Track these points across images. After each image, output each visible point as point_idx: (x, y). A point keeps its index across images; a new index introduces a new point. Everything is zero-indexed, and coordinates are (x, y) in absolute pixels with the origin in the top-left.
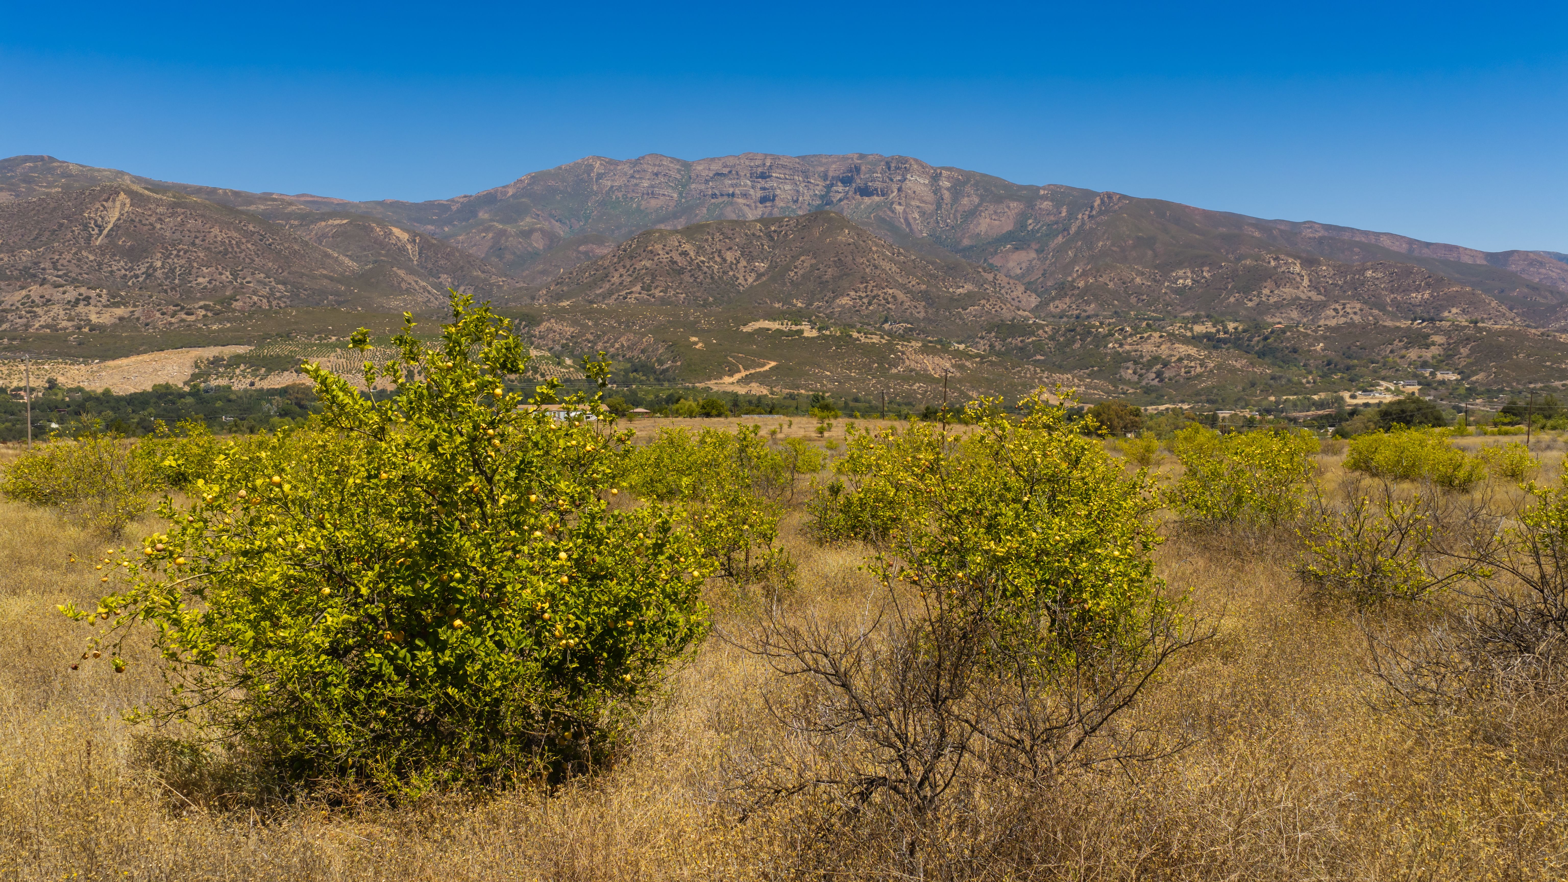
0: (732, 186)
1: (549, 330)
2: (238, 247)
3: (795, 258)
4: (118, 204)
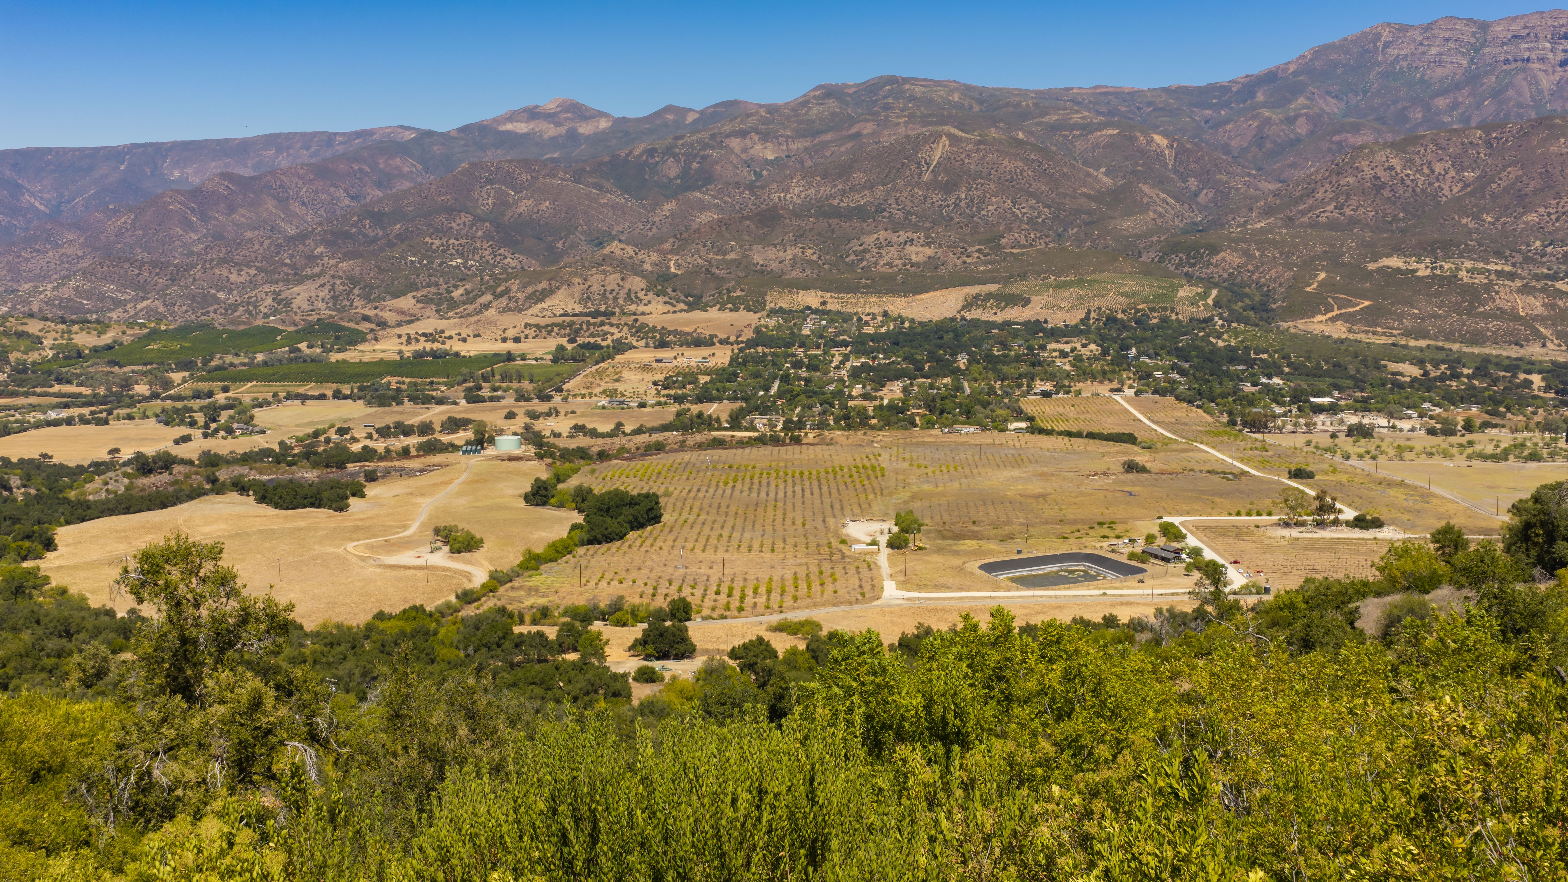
0: (1529, 50)
1: (1224, 260)
3: (1504, 168)
4: (941, 145)
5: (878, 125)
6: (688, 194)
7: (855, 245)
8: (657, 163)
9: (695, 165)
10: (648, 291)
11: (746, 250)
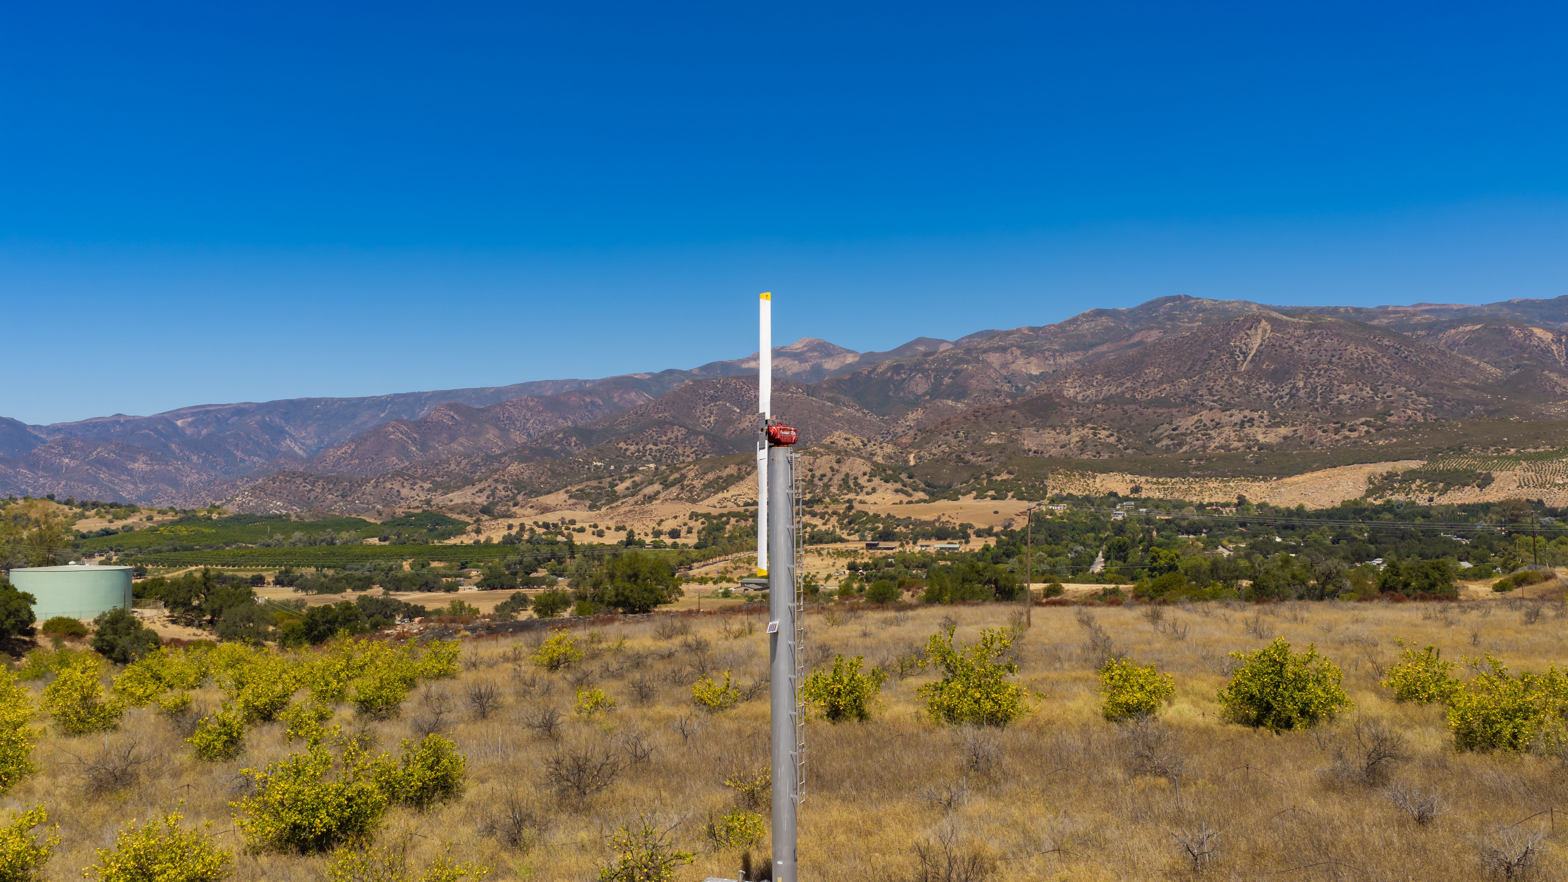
2: (1374, 362)
4: (1260, 331)
5: (1165, 333)
6: (938, 402)
7: (1165, 429)
8: (904, 380)
9: (947, 381)
10: (872, 475)
11: (1012, 433)
